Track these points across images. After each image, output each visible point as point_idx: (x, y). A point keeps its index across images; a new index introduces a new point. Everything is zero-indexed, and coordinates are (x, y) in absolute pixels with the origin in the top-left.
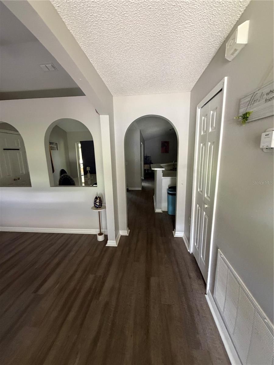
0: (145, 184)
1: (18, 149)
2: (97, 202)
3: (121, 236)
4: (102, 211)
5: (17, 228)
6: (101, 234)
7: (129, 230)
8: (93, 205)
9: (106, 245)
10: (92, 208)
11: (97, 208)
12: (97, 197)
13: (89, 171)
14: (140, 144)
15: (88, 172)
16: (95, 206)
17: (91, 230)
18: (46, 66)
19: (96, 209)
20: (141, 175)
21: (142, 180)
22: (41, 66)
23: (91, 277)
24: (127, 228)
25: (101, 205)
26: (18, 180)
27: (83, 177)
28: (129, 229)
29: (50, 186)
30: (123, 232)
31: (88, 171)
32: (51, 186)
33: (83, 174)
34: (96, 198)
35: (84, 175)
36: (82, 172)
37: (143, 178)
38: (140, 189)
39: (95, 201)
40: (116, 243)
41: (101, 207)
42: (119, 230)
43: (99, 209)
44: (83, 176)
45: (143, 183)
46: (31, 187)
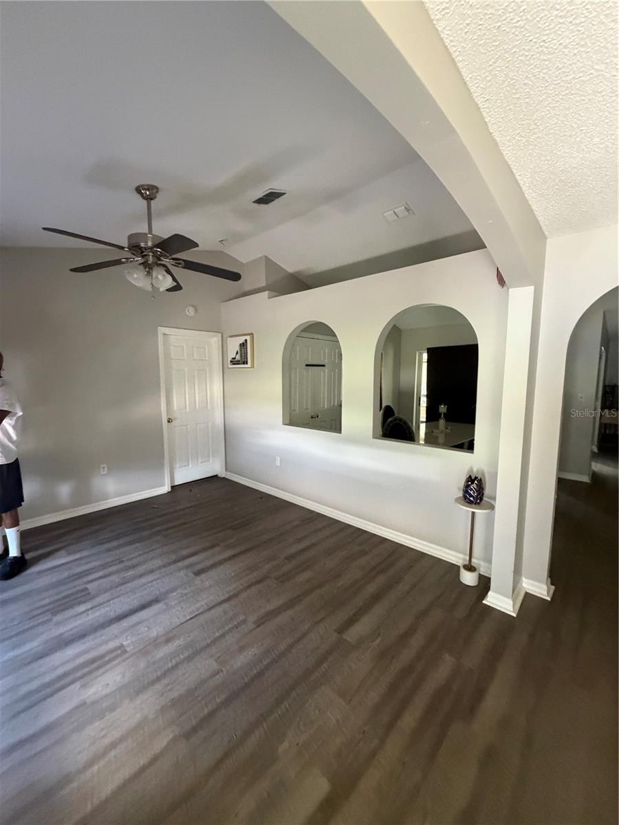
0: (600, 467)
1: (324, 366)
2: (471, 490)
3: (527, 594)
4: (479, 512)
5: (309, 502)
6: (470, 568)
7: (553, 587)
8: (461, 494)
9: (484, 602)
10: (457, 500)
11: (470, 502)
12: (473, 478)
13: (444, 414)
14: (599, 350)
15: (442, 416)
16: (465, 497)
17: (444, 550)
18: (394, 212)
19: (467, 504)
20: (593, 441)
21: (595, 456)
22: (385, 214)
23: (448, 661)
24: (547, 579)
25: (481, 499)
26: (317, 418)
27: (423, 427)
28: (552, 584)
29: (372, 437)
30: (533, 585)
31: (441, 414)
32: (374, 438)
33: (425, 420)
34: (470, 480)
35: (426, 422)
36: (421, 416)
37: (596, 450)
38: (585, 479)
39: (467, 486)
40: (514, 607)
41: (479, 503)
42: (521, 576)
43: (473, 506)
44: (424, 424)
45: (593, 464)
46: (340, 433)
